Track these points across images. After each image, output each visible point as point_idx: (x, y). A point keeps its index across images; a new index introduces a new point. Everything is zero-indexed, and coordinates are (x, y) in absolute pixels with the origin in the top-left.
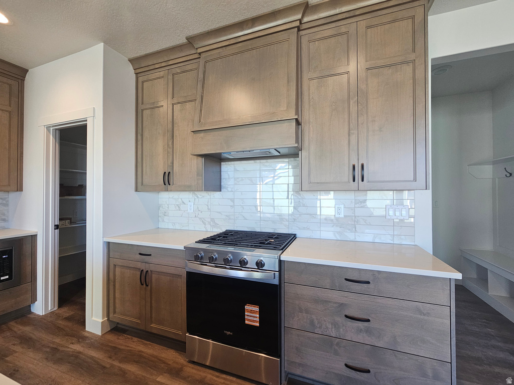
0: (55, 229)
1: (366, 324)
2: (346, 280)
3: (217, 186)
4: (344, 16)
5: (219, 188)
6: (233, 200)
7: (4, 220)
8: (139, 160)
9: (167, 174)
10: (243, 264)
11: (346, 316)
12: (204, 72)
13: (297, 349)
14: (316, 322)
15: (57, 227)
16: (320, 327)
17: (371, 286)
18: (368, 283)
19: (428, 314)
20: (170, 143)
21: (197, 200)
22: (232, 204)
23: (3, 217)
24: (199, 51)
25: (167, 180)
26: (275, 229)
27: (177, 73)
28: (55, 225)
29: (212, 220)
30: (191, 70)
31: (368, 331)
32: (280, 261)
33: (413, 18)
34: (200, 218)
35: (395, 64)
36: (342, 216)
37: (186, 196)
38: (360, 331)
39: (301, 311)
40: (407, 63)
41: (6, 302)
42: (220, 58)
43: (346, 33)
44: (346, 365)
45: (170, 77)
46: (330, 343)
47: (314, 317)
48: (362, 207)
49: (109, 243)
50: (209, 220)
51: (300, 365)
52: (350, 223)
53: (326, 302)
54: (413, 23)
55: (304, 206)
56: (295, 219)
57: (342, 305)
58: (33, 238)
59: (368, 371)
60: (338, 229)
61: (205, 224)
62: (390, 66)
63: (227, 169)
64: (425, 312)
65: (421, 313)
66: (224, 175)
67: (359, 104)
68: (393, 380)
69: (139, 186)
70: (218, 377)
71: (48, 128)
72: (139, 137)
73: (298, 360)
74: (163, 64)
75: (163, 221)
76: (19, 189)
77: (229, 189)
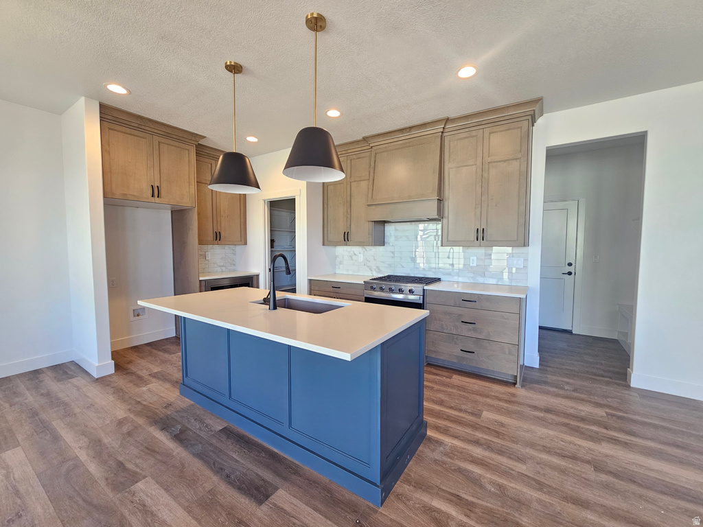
1: (473, 325)
2: (463, 300)
3: (381, 242)
4: (475, 124)
5: (383, 243)
6: (393, 253)
7: (234, 265)
8: (326, 223)
9: (346, 233)
10: (401, 291)
11: (462, 322)
12: (375, 161)
13: (433, 342)
14: (444, 326)
16: (447, 329)
17: (477, 303)
18: (475, 301)
19: (508, 319)
20: (349, 211)
21: (366, 252)
22: (392, 255)
23: (233, 263)
24: (371, 145)
25: (346, 239)
27: (354, 159)
29: (378, 267)
30: (364, 157)
31: (474, 330)
32: (424, 290)
33: (521, 128)
34: (368, 266)
35: (508, 160)
36: (475, 265)
37: (356, 249)
38: (470, 330)
39: (436, 320)
40: (516, 159)
42: (387, 151)
43: (476, 136)
44: (462, 350)
45: (349, 162)
46: (452, 338)
47: (443, 323)
49: (310, 280)
50: (375, 267)
51: (434, 352)
53: (450, 314)
54: (521, 131)
57: (460, 315)
58: (258, 276)
59: (474, 352)
60: (472, 275)
61: (371, 271)
62: (504, 161)
63: (389, 229)
65: (504, 318)
66: (387, 233)
67: (483, 188)
69: (326, 242)
71: (265, 201)
72: (325, 206)
73: (433, 349)
74: (344, 152)
75: (339, 268)
76: (246, 243)
77: (391, 244)
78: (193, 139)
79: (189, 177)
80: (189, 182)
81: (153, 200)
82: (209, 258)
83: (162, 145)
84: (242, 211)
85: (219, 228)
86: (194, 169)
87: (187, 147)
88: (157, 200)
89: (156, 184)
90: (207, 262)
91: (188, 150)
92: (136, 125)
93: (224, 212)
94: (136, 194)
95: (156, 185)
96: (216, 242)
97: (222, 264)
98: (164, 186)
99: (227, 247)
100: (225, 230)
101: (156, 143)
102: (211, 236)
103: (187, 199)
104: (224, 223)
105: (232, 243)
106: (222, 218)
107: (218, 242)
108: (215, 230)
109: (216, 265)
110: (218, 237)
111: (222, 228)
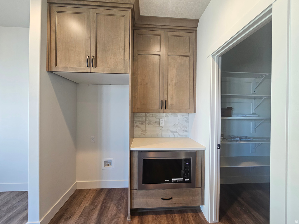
0: (218, 148)
7: (186, 131)
15: (219, 147)
23: (186, 130)
28: (218, 145)
41: (187, 198)
58: (203, 151)
76: (194, 111)
79: (124, 44)
80: (124, 49)
81: (88, 70)
82: (163, 125)
83: (99, 17)
84: (192, 78)
85: (166, 96)
88: (92, 70)
90: (161, 128)
91: (124, 16)
93: (172, 80)
94: (75, 66)
95: (91, 56)
96: (162, 110)
97: (175, 130)
98: (99, 55)
99: (180, 115)
100: (172, 98)
101: (94, 16)
102: (158, 105)
103: (121, 66)
104: (172, 91)
105: (180, 110)
106: (169, 87)
107: (165, 110)
108: (162, 99)
109: (169, 131)
110: (164, 105)
111: (170, 96)
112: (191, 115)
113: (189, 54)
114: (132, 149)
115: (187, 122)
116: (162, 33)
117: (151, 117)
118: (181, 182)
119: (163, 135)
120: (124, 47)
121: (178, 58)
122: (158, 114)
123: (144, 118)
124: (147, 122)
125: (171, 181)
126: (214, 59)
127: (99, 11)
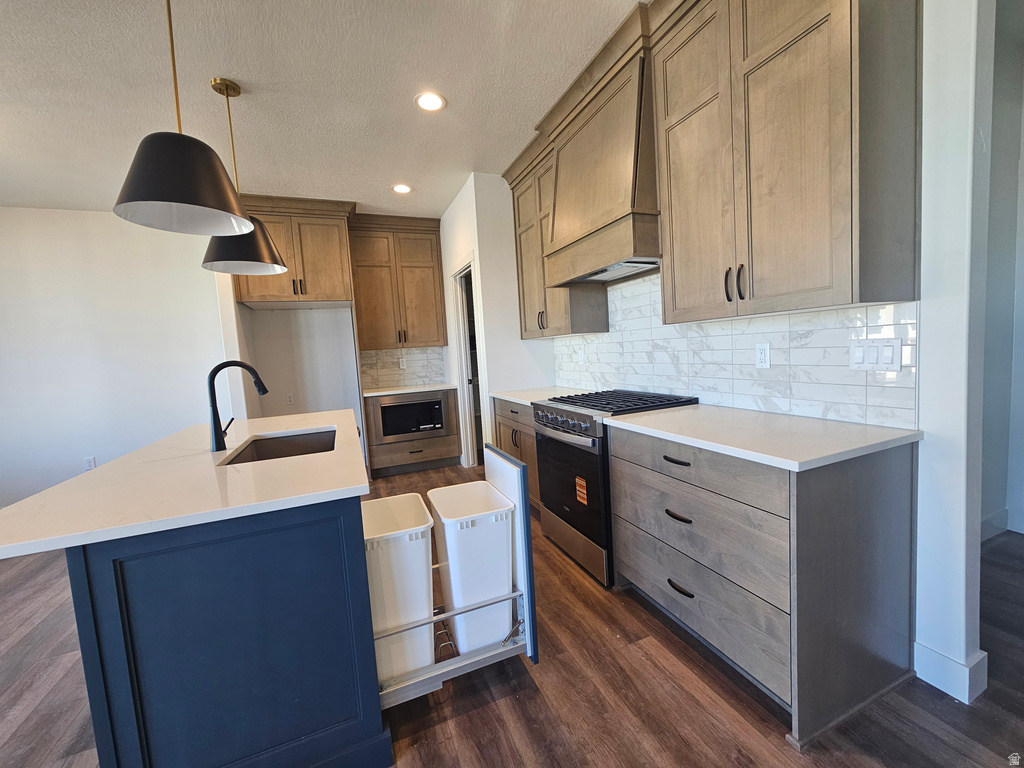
0: (469, 384)
1: (687, 526)
2: (666, 458)
5: (606, 328)
6: (621, 344)
8: (522, 299)
9: (540, 315)
11: (667, 511)
12: (557, 168)
13: (625, 544)
14: (640, 513)
16: (644, 522)
17: (692, 470)
18: (688, 464)
19: (759, 527)
20: (542, 273)
21: (587, 347)
22: (620, 350)
24: (552, 137)
25: (541, 325)
26: (671, 390)
28: (469, 380)
30: (552, 166)
31: (691, 538)
32: (604, 425)
36: (766, 365)
37: (576, 342)
38: (683, 537)
39: (626, 495)
40: (817, 26)
42: (570, 139)
43: (714, 16)
44: (669, 581)
46: (654, 546)
47: (638, 506)
48: (802, 347)
51: (628, 566)
52: (781, 379)
53: (648, 487)
55: (709, 349)
56: (696, 373)
57: (663, 495)
59: (692, 596)
60: (762, 391)
61: (595, 381)
63: (614, 296)
64: (756, 522)
65: (751, 524)
66: (611, 307)
67: (735, 152)
68: (720, 619)
69: (524, 332)
70: (559, 555)
71: (455, 277)
73: (626, 561)
76: (446, 343)
77: (617, 328)
78: (341, 209)
79: (341, 262)
80: (342, 269)
81: (296, 298)
82: (405, 367)
83: (302, 227)
85: (404, 325)
86: (347, 251)
87: (335, 222)
88: (301, 297)
89: (300, 277)
90: (402, 372)
91: (338, 226)
92: (269, 209)
93: (411, 302)
94: (276, 293)
95: (299, 279)
96: (400, 345)
97: (423, 374)
98: (309, 278)
99: (430, 350)
100: (413, 327)
101: (295, 226)
102: (393, 337)
103: (340, 291)
104: (412, 317)
105: (425, 344)
106: (408, 311)
107: (405, 345)
108: (398, 329)
109: (415, 376)
110: (403, 337)
111: (409, 324)
112: (445, 348)
113: (432, 264)
114: (366, 395)
115: (442, 360)
116: (390, 236)
117: (385, 356)
118: (431, 429)
119: (407, 383)
120: (342, 266)
121: (417, 270)
122: (395, 351)
123: (374, 359)
124: (379, 365)
125: (419, 430)
126: (456, 280)
127: (301, 220)
